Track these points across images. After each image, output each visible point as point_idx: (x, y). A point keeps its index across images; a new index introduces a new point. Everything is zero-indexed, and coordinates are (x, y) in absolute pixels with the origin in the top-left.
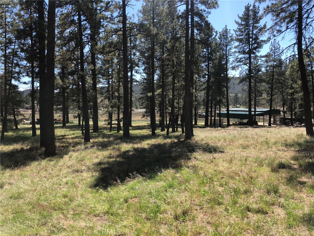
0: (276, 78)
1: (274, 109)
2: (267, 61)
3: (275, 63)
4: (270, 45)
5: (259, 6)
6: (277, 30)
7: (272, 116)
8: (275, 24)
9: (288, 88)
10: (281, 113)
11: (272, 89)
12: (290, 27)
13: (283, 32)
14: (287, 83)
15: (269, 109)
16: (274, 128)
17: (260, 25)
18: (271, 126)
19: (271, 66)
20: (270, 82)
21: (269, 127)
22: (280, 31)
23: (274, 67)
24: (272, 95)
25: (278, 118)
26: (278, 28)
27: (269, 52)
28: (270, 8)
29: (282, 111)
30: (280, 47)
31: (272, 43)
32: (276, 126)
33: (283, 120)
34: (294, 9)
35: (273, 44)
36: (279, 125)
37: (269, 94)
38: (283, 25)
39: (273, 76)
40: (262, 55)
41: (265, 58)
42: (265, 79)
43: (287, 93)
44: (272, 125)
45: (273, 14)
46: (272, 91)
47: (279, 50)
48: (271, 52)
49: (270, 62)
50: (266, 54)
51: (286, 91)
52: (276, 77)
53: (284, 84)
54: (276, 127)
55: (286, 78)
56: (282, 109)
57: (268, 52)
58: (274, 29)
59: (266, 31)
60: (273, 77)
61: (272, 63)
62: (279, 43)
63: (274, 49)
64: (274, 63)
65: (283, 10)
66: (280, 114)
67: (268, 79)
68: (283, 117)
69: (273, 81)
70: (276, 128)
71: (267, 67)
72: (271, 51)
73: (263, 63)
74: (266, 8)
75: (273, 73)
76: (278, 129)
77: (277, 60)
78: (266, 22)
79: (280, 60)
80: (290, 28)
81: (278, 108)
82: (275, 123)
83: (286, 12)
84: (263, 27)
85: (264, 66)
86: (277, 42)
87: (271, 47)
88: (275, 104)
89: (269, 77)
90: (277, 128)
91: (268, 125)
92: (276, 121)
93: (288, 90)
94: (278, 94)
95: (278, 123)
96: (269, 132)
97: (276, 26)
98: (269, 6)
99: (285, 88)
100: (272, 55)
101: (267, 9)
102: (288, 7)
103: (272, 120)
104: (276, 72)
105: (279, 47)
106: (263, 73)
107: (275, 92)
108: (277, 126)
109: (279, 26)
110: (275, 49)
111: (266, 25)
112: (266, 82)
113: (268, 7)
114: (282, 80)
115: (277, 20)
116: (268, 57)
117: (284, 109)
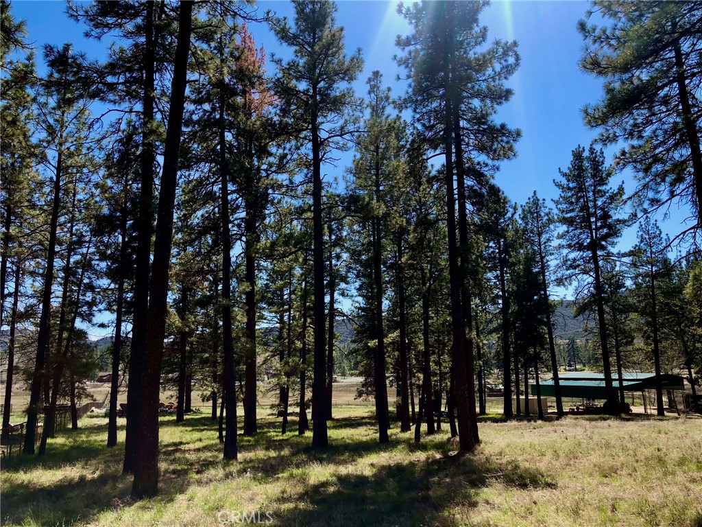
0: (661, 302)
1: (667, 375)
2: (634, 265)
3: (654, 269)
4: (638, 229)
5: (603, 150)
6: (649, 200)
7: (664, 391)
8: (644, 186)
9: (693, 324)
10: (686, 382)
11: (654, 326)
12: (678, 192)
13: (663, 204)
14: (690, 313)
15: (653, 375)
16: (673, 421)
17: (611, 188)
18: (663, 415)
19: (647, 275)
20: (648, 311)
21: (660, 417)
22: (655, 202)
23: (653, 276)
24: (656, 342)
25: (678, 396)
26: (651, 195)
27: (638, 244)
28: (627, 155)
29: (687, 378)
30: (661, 232)
31: (641, 225)
32: (676, 415)
33: (691, 400)
34: (681, 156)
35: (643, 226)
36: (684, 412)
37: (648, 337)
38: (662, 188)
39: (653, 296)
40: (622, 252)
41: (631, 258)
42: (635, 303)
43: (693, 336)
44: (666, 413)
45: (635, 167)
46: (655, 331)
47: (661, 240)
48: (642, 245)
49: (643, 265)
50: (632, 249)
51: (689, 331)
52: (662, 299)
53: (683, 314)
54: (677, 418)
55: (686, 302)
56: (685, 373)
57: (636, 245)
58: (642, 197)
59: (626, 202)
60: (654, 300)
61: (647, 268)
62: (658, 225)
63: (647, 237)
64: (652, 269)
65: (656, 159)
66: (683, 385)
67: (643, 304)
68: (691, 392)
69: (654, 308)
70: (678, 421)
71: (637, 277)
72: (642, 241)
73: (627, 269)
74: (618, 155)
75: (653, 291)
76: (683, 423)
77: (658, 261)
78: (623, 182)
79: (666, 261)
80: (678, 195)
81: (676, 371)
82: (673, 407)
83: (664, 162)
84: (616, 191)
85: (629, 276)
86: (652, 222)
87: (640, 233)
88: (667, 363)
89: (645, 300)
90: (680, 420)
91: (655, 412)
92: (675, 402)
93: (695, 327)
94: (672, 339)
95: (681, 407)
96: (662, 432)
97: (646, 191)
98: (626, 150)
99: (686, 324)
100: (645, 250)
101: (622, 157)
102: (668, 150)
103: (665, 399)
104: (660, 288)
105: (658, 232)
106: (630, 290)
107: (663, 333)
108: (679, 415)
109: (654, 190)
110: (650, 238)
111: (623, 189)
112: (638, 312)
113: (624, 153)
114: (677, 306)
115: (647, 180)
116: (635, 255)
117: (690, 374)
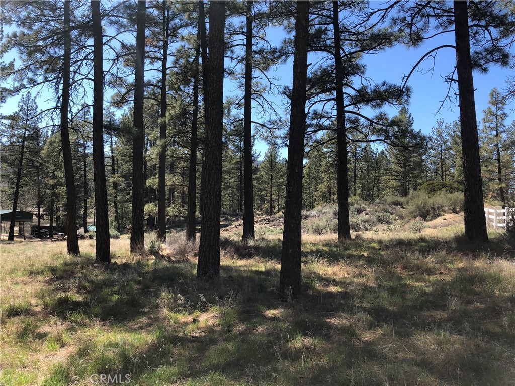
0: (27, 158)
1: (21, 212)
2: (11, 126)
3: (27, 133)
4: (20, 101)
6: (28, 79)
7: (17, 223)
8: (26, 67)
9: (47, 176)
10: (34, 217)
11: (19, 176)
12: (50, 79)
13: (38, 84)
14: (47, 169)
15: (11, 211)
16: (18, 244)
17: (3, 62)
18: (12, 240)
19: (19, 136)
20: (15, 163)
21: (9, 242)
22: (33, 82)
23: (25, 139)
24: (18, 187)
25: (27, 226)
28: (18, 38)
29: (35, 214)
31: (23, 98)
32: (22, 240)
33: (36, 229)
34: (56, 53)
36: (29, 238)
37: (13, 183)
38: (39, 72)
39: (22, 153)
40: (4, 114)
41: (10, 121)
42: (6, 157)
43: (46, 185)
44: (15, 239)
46: (19, 179)
47: (36, 112)
48: (21, 113)
49: (18, 129)
50: (12, 114)
51: (44, 182)
53: (41, 169)
55: (45, 161)
56: (35, 211)
57: (16, 112)
60: (22, 156)
61: (22, 131)
62: (36, 101)
63: (26, 108)
66: (32, 219)
67: (13, 158)
68: (37, 224)
69: (21, 161)
70: (21, 244)
71: (12, 136)
72: (20, 110)
73: (5, 129)
75: (22, 149)
76: (25, 245)
77: (30, 128)
78: (14, 60)
81: (29, 209)
82: (21, 234)
83: (43, 53)
85: (6, 134)
86: (32, 97)
87: (21, 104)
88: (23, 203)
89: (15, 154)
91: (7, 238)
92: (24, 230)
93: (48, 179)
94: (31, 186)
95: (27, 234)
96: (6, 252)
97: (27, 71)
99: (43, 177)
100: (23, 118)
103: (16, 229)
104: (28, 147)
105: (35, 106)
106: (4, 146)
107: (24, 181)
108: (25, 240)
109: (33, 72)
110: (28, 110)
111: (13, 65)
112: (8, 163)
113: (15, 35)
114: (38, 162)
115: (30, 63)
116: (14, 119)
117: (39, 211)
